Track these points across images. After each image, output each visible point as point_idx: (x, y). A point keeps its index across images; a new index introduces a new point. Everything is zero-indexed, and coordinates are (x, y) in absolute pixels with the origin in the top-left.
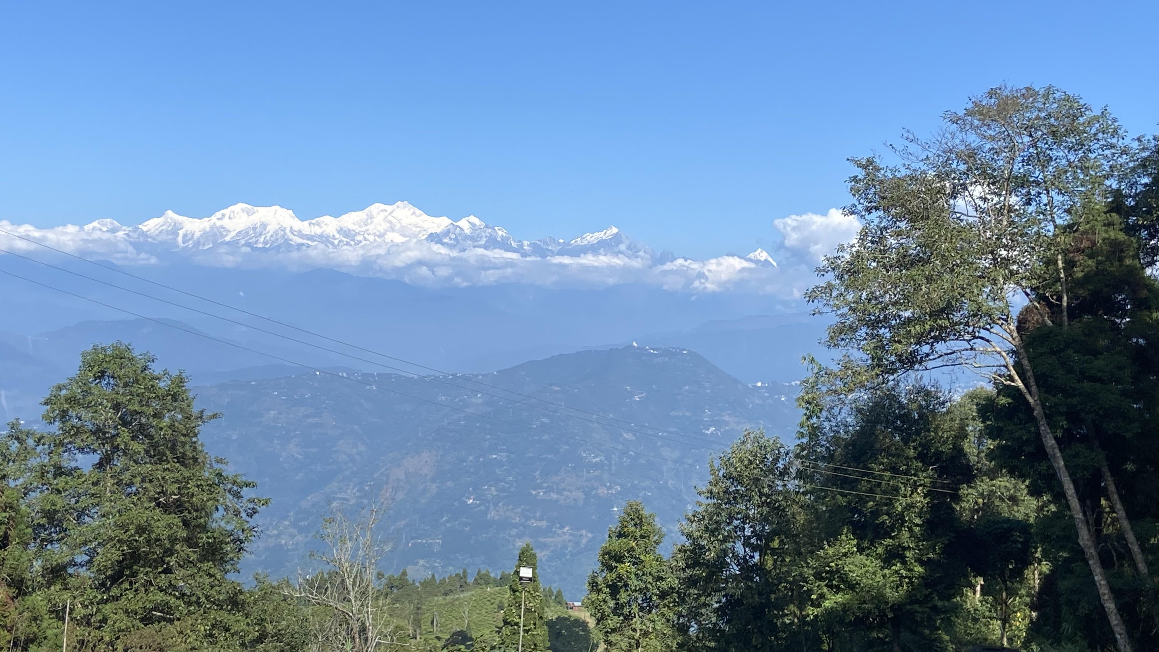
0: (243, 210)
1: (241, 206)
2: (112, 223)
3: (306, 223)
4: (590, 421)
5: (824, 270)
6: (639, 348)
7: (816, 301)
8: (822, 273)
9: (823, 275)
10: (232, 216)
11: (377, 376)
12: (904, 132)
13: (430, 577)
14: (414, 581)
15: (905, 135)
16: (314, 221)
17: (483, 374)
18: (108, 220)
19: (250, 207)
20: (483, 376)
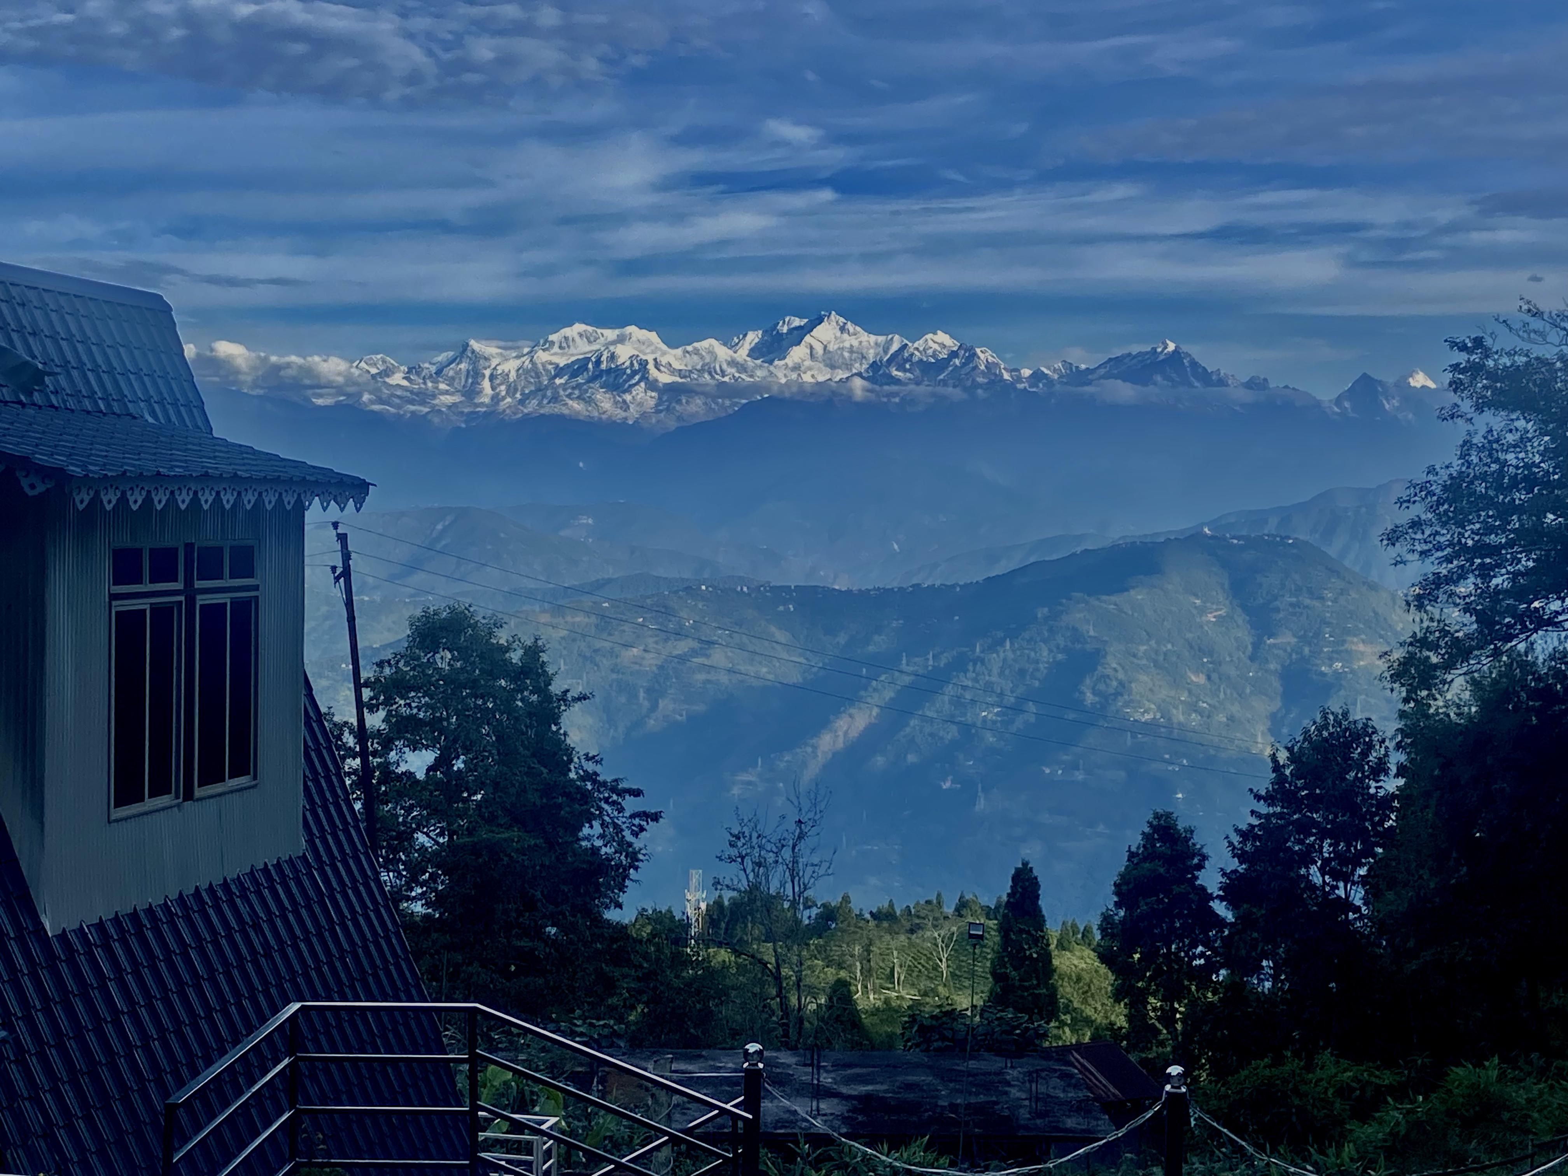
0: (581, 335)
1: (579, 327)
2: (384, 361)
3: (679, 352)
4: (1135, 656)
5: (1409, 501)
6: (1212, 537)
7: (1398, 544)
8: (1405, 505)
9: (1408, 508)
10: (564, 345)
11: (794, 591)
12: (1521, 303)
13: (886, 905)
14: (861, 910)
15: (1525, 307)
16: (689, 348)
17: (961, 583)
18: (379, 356)
19: (590, 329)
20: (961, 586)
